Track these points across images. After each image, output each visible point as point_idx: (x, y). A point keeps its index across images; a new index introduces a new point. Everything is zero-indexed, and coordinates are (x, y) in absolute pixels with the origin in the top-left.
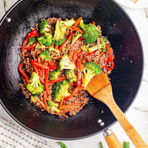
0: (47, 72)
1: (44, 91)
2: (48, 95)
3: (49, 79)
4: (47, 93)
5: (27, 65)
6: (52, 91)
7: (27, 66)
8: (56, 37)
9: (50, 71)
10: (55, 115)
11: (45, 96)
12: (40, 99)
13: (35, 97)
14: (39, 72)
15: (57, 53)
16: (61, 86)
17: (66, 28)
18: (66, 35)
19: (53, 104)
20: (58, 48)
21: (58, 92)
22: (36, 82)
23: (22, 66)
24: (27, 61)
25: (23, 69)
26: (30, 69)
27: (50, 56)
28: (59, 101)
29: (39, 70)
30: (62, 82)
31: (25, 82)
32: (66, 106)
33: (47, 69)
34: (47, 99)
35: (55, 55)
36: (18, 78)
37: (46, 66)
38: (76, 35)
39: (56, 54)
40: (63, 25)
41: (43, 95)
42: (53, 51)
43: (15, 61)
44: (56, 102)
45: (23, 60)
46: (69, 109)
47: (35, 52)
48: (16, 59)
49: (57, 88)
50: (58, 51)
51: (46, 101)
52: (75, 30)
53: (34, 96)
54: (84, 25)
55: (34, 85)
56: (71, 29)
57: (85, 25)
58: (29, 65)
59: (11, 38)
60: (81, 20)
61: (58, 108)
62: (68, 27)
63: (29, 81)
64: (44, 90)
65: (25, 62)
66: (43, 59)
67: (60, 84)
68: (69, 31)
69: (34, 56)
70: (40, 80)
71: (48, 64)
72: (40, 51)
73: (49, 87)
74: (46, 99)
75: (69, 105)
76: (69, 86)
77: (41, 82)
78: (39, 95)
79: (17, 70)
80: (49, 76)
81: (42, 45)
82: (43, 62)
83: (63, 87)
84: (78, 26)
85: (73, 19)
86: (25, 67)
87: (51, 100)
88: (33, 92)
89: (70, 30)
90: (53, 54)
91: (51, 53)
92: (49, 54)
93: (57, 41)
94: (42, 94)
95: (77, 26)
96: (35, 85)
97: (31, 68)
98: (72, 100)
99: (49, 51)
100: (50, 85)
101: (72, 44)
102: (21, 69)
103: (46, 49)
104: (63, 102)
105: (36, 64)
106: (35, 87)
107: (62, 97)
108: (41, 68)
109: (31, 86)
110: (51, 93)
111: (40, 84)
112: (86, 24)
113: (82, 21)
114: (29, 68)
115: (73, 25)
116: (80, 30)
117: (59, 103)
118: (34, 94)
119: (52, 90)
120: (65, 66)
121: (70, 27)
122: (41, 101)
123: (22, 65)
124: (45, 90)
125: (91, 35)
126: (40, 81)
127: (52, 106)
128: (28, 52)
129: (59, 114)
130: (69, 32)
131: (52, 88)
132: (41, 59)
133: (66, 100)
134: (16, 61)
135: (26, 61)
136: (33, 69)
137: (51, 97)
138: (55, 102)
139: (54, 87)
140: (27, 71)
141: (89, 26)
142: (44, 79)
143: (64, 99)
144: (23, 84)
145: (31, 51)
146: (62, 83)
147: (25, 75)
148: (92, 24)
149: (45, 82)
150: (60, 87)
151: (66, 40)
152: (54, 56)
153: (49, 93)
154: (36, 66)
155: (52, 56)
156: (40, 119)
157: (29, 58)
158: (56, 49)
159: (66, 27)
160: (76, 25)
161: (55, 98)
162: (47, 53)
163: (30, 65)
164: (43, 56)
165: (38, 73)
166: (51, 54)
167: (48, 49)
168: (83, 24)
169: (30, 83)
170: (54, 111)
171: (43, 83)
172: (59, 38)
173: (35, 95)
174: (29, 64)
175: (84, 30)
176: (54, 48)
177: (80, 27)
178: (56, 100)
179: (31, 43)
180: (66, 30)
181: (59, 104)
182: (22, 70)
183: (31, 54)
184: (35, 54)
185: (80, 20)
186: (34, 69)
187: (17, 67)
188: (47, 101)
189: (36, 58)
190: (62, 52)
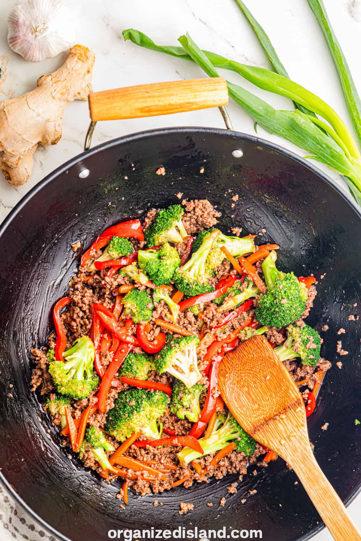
0: (123, 351)
1: (95, 395)
2: (98, 412)
3: (119, 371)
4: (97, 404)
5: (80, 308)
6: (113, 405)
7: (79, 310)
8: (190, 269)
9: (132, 351)
10: (94, 473)
11: (91, 411)
12: (73, 413)
13: (62, 402)
14: (102, 339)
15: (171, 314)
16: (143, 402)
17: (223, 256)
18: (215, 275)
19: (103, 440)
20: (182, 300)
21: (129, 416)
22: (82, 365)
23: (66, 305)
24: (84, 299)
25: (65, 312)
26: (82, 322)
27: (149, 313)
28: (123, 439)
29: (106, 336)
30: (151, 394)
31: (53, 352)
32: (133, 460)
33: (127, 343)
34: (91, 422)
35: (166, 316)
36: (41, 332)
37: (130, 334)
38: (241, 288)
39: (168, 315)
40: (221, 245)
41: (86, 407)
42: (162, 302)
43: (53, 284)
44: (110, 438)
45: (77, 290)
46: (138, 473)
47: (115, 283)
48: (58, 281)
49: (131, 404)
50: (175, 308)
51: (84, 425)
52: (245, 271)
53: (59, 399)
54: (272, 268)
55: (73, 371)
56: (235, 263)
57: (276, 272)
58: (84, 312)
59: (70, 219)
60: (272, 253)
61: (110, 457)
62: (231, 256)
63: (64, 354)
64: (94, 393)
65: (77, 298)
66: (127, 311)
67: (144, 396)
68: (228, 268)
69: (107, 293)
70: (94, 363)
71: (135, 330)
72: (130, 288)
73: (110, 392)
74: (89, 419)
75: (143, 462)
76: (164, 413)
77: (95, 369)
78: (76, 401)
79: (48, 310)
80: (123, 364)
81: (141, 274)
82: (125, 322)
83: (148, 408)
84: (258, 263)
85: (253, 240)
86: (74, 311)
87: (100, 427)
88: (62, 388)
89: (232, 268)
90: (159, 312)
91: (156, 304)
92: (151, 306)
93: (186, 281)
94: (85, 402)
95: (254, 264)
96: (76, 372)
97: (87, 322)
98: (156, 452)
99: (152, 297)
100: (116, 388)
101: (221, 310)
102: (58, 312)
103: (147, 288)
104: (130, 448)
105: (105, 318)
106: (73, 378)
107: (133, 433)
108: (111, 333)
109: (64, 370)
110: (108, 408)
111: (90, 375)
112: (279, 270)
113: (273, 256)
114: (82, 318)
115: (247, 256)
116: (257, 278)
117: (120, 443)
118: (63, 393)
119: (115, 402)
120: (176, 367)
121: (234, 257)
122: (74, 418)
123: (66, 302)
124: (97, 394)
125: (281, 304)
126: (92, 366)
127: (96, 444)
128: (98, 273)
129: (105, 474)
130: (227, 270)
131: (117, 397)
132: (123, 309)
133: (141, 445)
134: (56, 284)
135: (83, 296)
136: (89, 327)
137: (104, 419)
138: (109, 436)
139: (123, 396)
140: (74, 324)
141: (286, 279)
142: (108, 366)
143: (137, 442)
144: (46, 354)
145: (105, 275)
146: (149, 396)
147: (62, 330)
148: (295, 277)
149: (106, 375)
150: (138, 405)
151: (211, 291)
152: (161, 318)
153: (102, 408)
154: (102, 322)
155: (156, 315)
156: (50, 468)
157: (94, 293)
158: (175, 302)
159: (226, 255)
160: (252, 259)
161: (114, 428)
162: (146, 302)
163: (87, 311)
164: (130, 304)
165: (97, 343)
166: (155, 309)
167: (152, 291)
168: (274, 266)
169: (65, 361)
170: (97, 459)
171: (98, 374)
172: (196, 279)
173: (65, 396)
174: (86, 308)
175: (270, 282)
176: (171, 297)
177: (261, 268)
178: (114, 433)
179: (114, 254)
180: (222, 263)
181: (117, 445)
182: (61, 316)
183: (103, 282)
184: (114, 287)
185: (270, 251)
186: (92, 326)
187: (53, 302)
188: (88, 426)
189: (110, 299)
190: (185, 317)
